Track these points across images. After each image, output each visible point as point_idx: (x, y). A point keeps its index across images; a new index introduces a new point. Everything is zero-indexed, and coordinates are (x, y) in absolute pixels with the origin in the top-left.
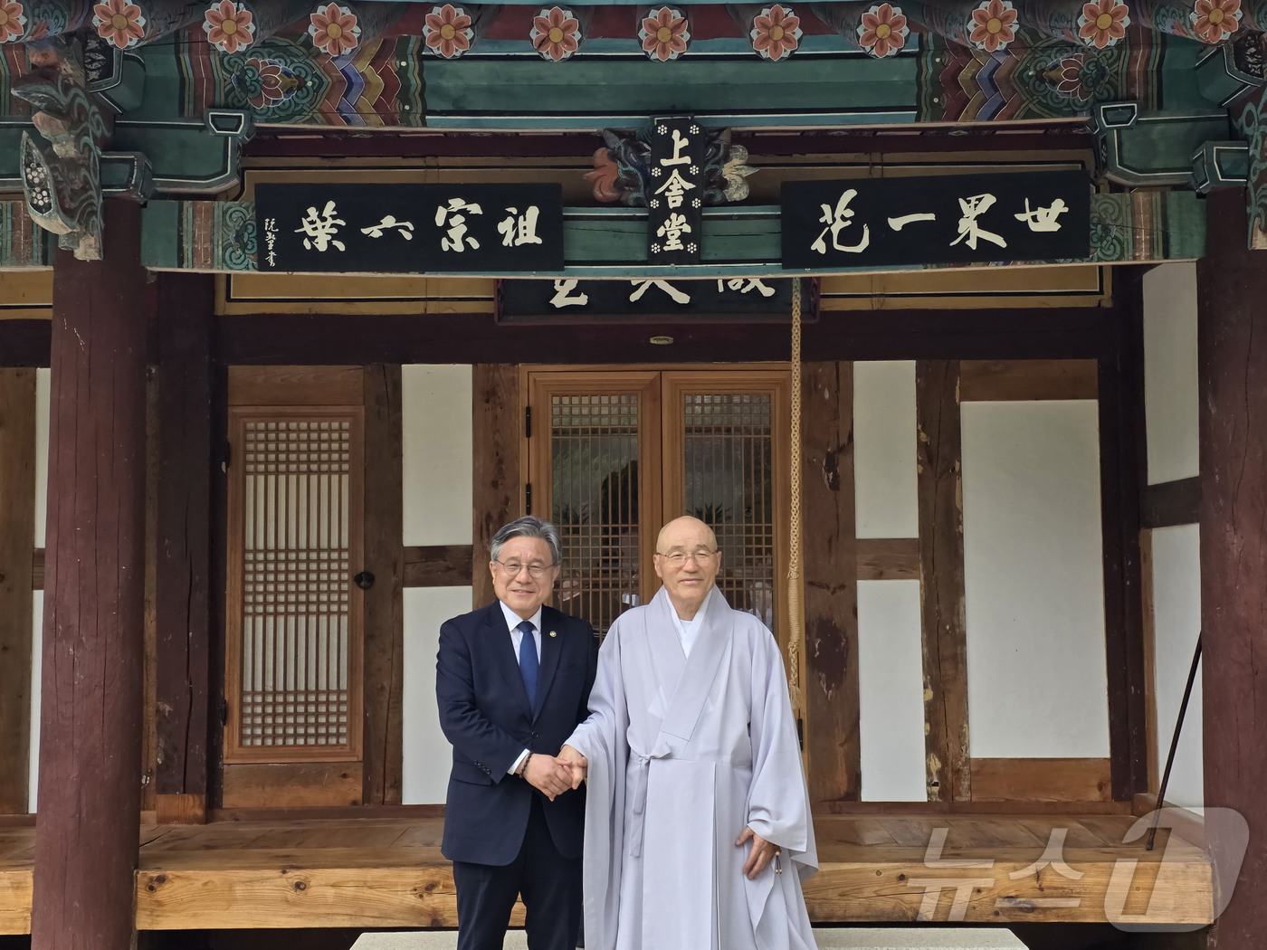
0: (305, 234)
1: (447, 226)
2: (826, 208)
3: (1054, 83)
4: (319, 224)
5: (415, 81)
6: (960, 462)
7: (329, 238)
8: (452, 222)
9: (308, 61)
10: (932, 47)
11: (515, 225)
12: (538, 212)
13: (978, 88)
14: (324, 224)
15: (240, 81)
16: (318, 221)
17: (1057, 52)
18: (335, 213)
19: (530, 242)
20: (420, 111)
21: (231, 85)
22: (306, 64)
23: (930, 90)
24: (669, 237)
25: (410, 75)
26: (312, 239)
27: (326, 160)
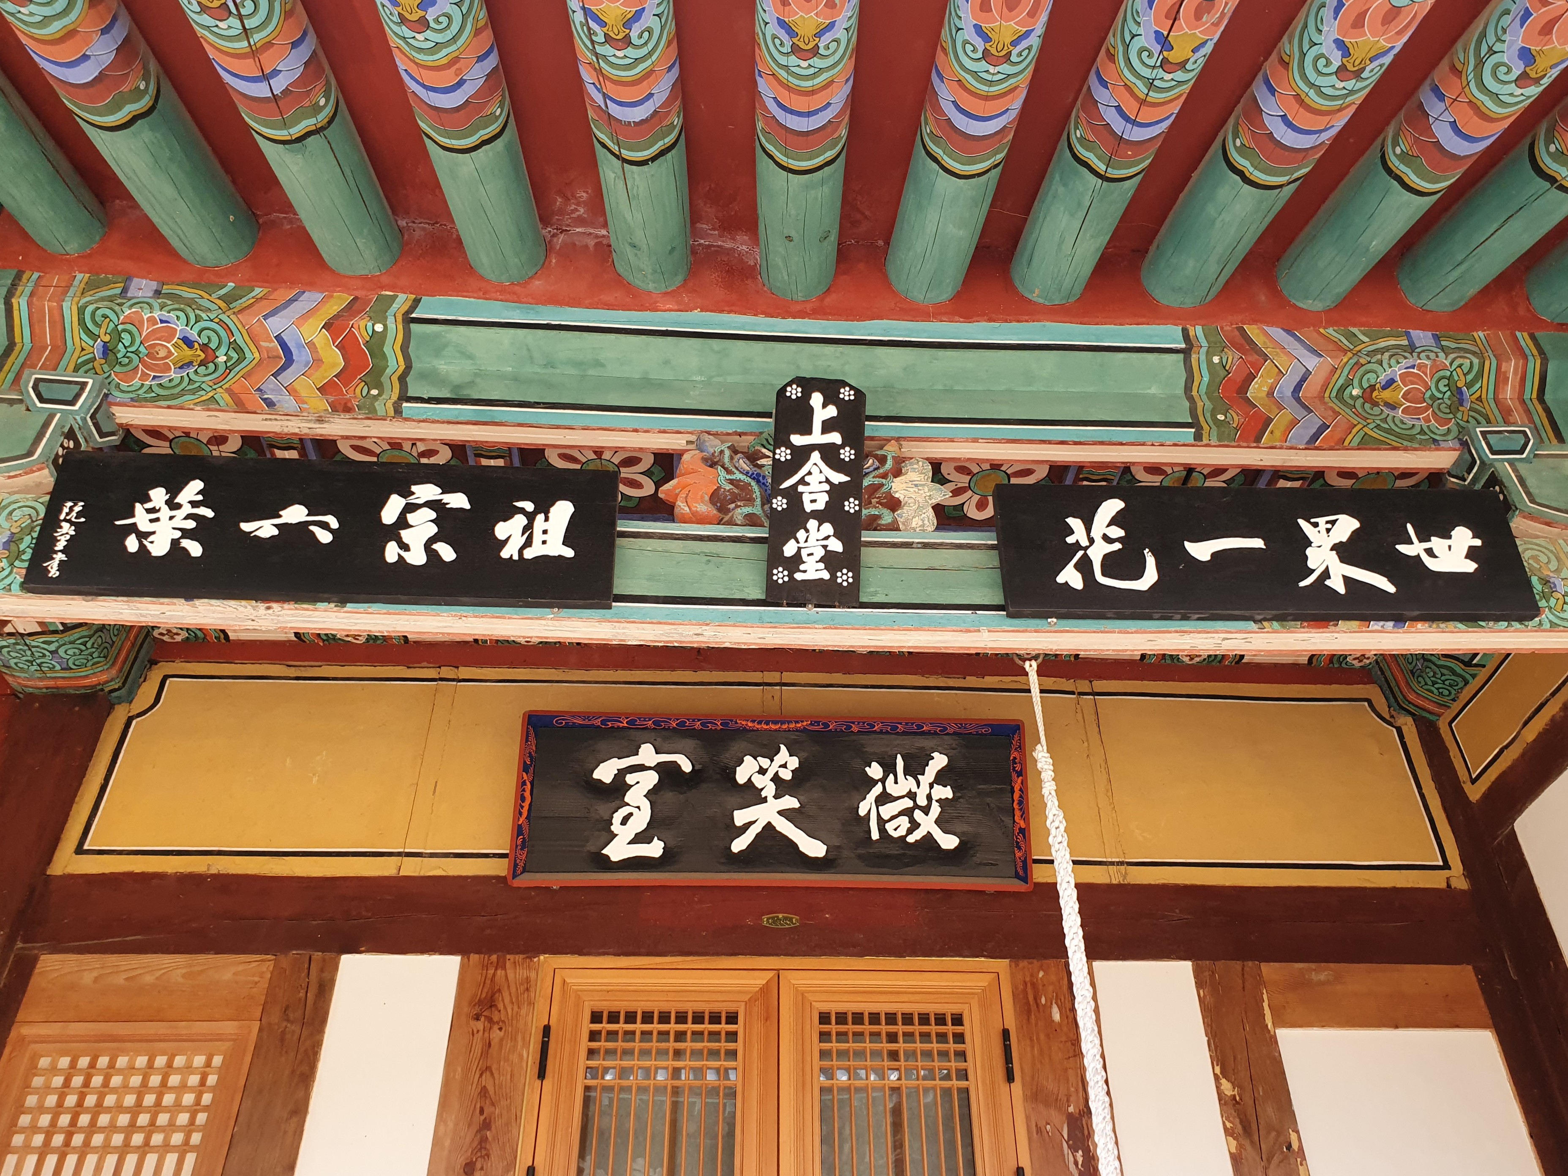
0: (133, 528)
1: (402, 523)
2: (1075, 523)
3: (1393, 407)
4: (165, 512)
5: (394, 363)
6: (1298, 1132)
7: (178, 534)
8: (411, 518)
9: (224, 317)
10: (1204, 343)
11: (528, 528)
12: (573, 510)
13: (1281, 408)
14: (173, 513)
15: (108, 350)
16: (165, 509)
17: (1391, 356)
18: (200, 498)
19: (551, 554)
20: (395, 396)
21: (91, 355)
22: (221, 323)
23: (1209, 405)
24: (805, 557)
25: (387, 349)
26: (143, 536)
27: (293, 669)
